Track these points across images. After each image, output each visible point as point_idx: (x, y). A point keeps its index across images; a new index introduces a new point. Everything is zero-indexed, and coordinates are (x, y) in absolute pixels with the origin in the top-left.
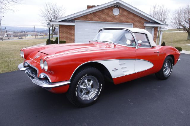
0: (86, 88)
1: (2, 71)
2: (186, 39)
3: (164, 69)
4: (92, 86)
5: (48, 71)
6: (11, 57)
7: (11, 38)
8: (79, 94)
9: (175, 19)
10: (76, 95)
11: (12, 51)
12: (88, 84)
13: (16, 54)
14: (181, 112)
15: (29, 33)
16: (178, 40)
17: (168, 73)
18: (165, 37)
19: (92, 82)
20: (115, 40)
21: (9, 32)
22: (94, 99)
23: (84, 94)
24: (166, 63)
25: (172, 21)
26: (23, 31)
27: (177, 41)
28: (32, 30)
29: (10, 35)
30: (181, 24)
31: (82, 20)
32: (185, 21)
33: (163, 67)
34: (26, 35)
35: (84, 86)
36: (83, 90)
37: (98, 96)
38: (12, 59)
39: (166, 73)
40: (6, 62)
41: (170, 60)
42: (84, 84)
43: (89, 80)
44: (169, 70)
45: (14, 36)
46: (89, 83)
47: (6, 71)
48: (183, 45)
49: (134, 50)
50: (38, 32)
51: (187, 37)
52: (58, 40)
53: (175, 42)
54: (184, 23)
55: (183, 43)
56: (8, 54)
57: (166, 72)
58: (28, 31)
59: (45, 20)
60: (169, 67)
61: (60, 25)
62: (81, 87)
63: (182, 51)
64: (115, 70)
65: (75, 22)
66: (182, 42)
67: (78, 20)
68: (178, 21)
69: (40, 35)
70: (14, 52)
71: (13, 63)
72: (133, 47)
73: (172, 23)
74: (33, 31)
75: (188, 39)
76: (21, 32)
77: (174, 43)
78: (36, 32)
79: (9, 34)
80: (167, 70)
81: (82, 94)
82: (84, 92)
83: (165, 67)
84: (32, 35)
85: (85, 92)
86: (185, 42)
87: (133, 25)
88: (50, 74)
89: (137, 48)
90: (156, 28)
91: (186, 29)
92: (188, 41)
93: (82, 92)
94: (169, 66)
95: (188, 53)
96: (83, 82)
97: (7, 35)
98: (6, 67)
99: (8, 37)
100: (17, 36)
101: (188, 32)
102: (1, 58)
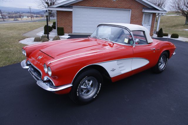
0: (86, 87)
1: (4, 64)
2: (184, 24)
3: (160, 63)
4: (92, 85)
5: (52, 76)
6: (11, 46)
7: (6, 20)
8: (80, 93)
9: (174, 3)
10: (78, 95)
11: (10, 38)
12: (88, 84)
13: (14, 42)
14: (172, 109)
15: (24, 14)
16: (175, 24)
17: (163, 67)
18: (163, 21)
19: (91, 82)
20: (113, 36)
21: (4, 12)
22: (94, 97)
23: (84, 93)
24: (162, 58)
25: (171, 4)
26: (18, 12)
27: (175, 26)
28: (27, 11)
29: (5, 16)
30: (180, 7)
31: (80, 6)
32: (185, 4)
33: (159, 62)
34: (22, 17)
35: (85, 86)
36: (83, 89)
37: (97, 94)
38: (11, 49)
39: (160, 67)
40: (6, 52)
41: (165, 55)
42: (84, 84)
43: (89, 81)
44: (164, 64)
45: (10, 17)
46: (89, 82)
47: (8, 63)
48: (181, 30)
49: (131, 49)
50: (34, 13)
51: (185, 21)
52: (56, 24)
53: (172, 26)
54: (183, 7)
55: (181, 28)
56: (7, 43)
57: (161, 65)
58: (24, 13)
59: (41, 2)
60: (164, 62)
61: (57, 11)
62: (82, 87)
63: (179, 37)
64: (113, 70)
65: (72, 8)
66: (179, 27)
67: (76, 5)
68: (177, 5)
69: (36, 17)
70: (12, 39)
71: (13, 53)
72: (131, 45)
73: (171, 7)
74: (28, 13)
75: (186, 24)
76: (16, 13)
77: (172, 28)
78: (32, 13)
79: (3, 15)
80: (162, 64)
81: (83, 93)
82: (84, 91)
83: (160, 62)
84: (28, 17)
85: (86, 91)
86: (183, 26)
87: (131, 11)
88: (54, 78)
89: (134, 46)
90: (154, 14)
91: (185, 13)
92: (186, 26)
93: (82, 91)
94: (164, 60)
95: (184, 41)
96: (84, 83)
97: (2, 16)
98: (7, 59)
99: (3, 18)
100: (12, 17)
101: (186, 16)
102: (1, 48)
